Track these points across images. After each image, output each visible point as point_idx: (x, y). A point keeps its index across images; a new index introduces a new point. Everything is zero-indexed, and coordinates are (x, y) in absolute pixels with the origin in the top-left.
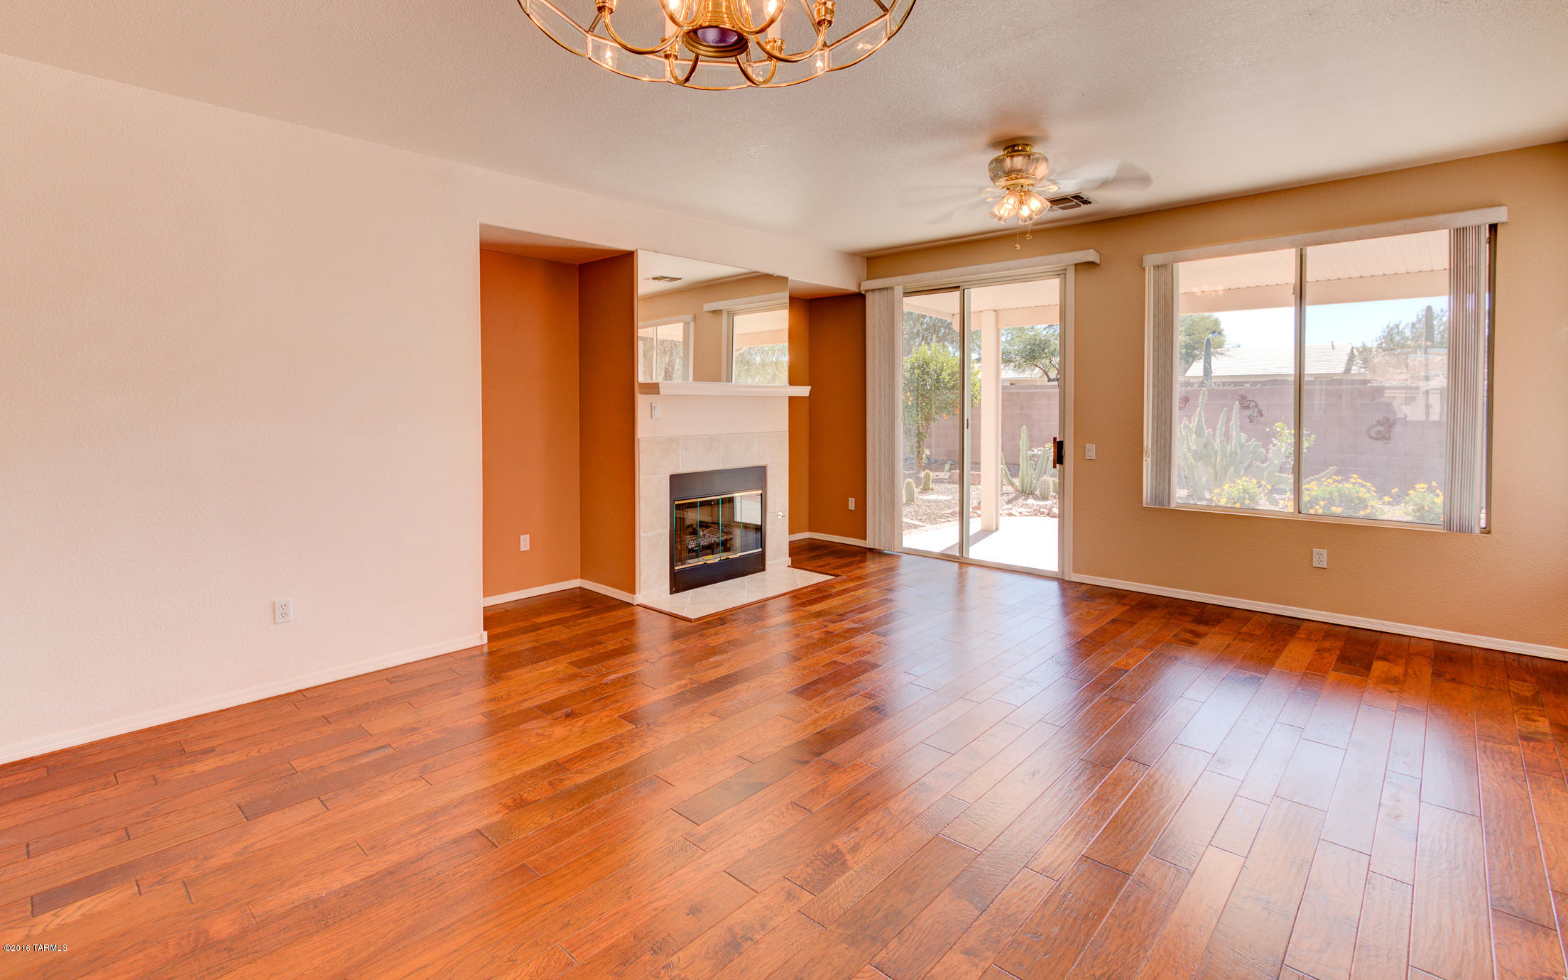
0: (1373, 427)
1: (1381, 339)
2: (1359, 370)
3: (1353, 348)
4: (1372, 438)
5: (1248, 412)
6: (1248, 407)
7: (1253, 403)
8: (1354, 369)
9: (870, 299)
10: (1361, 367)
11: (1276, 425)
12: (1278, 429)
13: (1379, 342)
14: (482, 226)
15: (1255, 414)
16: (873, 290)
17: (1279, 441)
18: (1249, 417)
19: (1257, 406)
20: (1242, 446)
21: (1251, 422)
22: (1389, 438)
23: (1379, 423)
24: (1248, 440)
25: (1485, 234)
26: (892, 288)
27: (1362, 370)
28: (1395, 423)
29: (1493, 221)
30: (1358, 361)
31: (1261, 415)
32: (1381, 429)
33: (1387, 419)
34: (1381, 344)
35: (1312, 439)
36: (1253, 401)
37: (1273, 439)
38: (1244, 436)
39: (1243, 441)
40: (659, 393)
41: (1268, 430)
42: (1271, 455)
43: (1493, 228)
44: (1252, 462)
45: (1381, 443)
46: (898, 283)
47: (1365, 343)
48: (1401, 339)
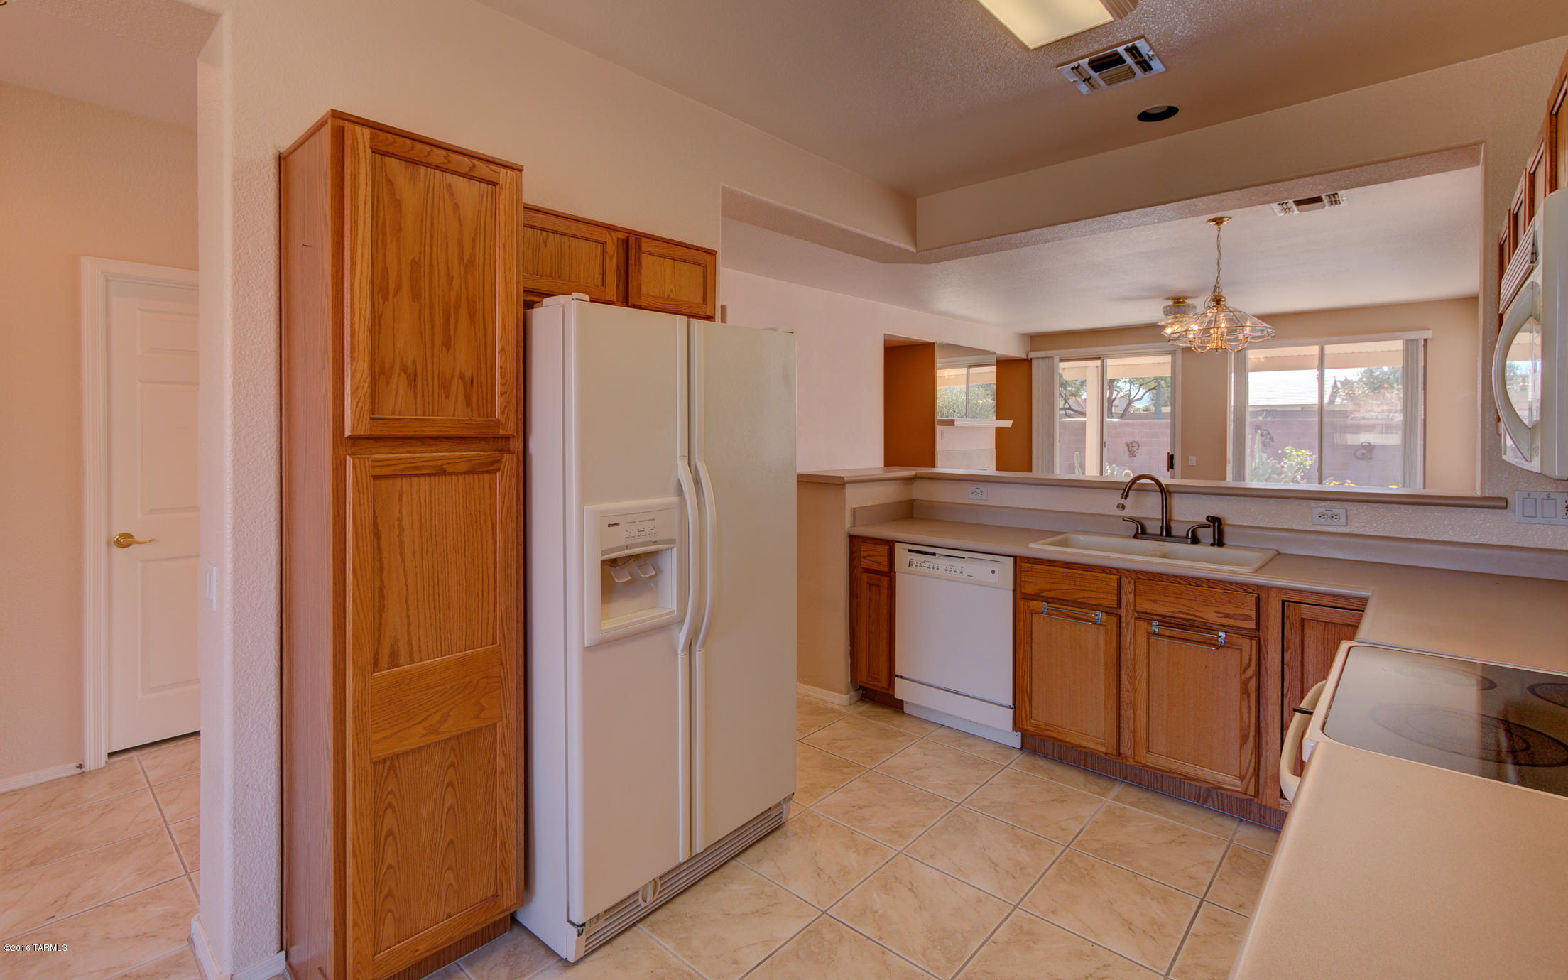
0: (1359, 450)
1: (1362, 374)
2: (1342, 402)
3: (1335, 382)
4: (1359, 459)
5: (1263, 439)
6: (1262, 435)
7: (1266, 432)
8: (1338, 401)
9: (1034, 364)
10: (1343, 399)
11: (1287, 448)
12: (1288, 451)
13: (1360, 376)
14: (885, 335)
15: (1268, 440)
16: (1038, 358)
17: (1289, 460)
18: (1263, 443)
19: (1269, 434)
20: (1263, 463)
21: (1265, 446)
22: (1371, 459)
23: (1363, 447)
25: (1422, 343)
26: (1052, 357)
27: (1345, 401)
28: (1376, 447)
29: (1425, 338)
30: (1341, 393)
31: (1273, 441)
32: (1365, 451)
33: (1369, 444)
34: (1362, 378)
35: (1314, 459)
36: (1266, 430)
37: (1284, 459)
38: (1264, 456)
39: (1264, 460)
40: (954, 425)
41: (1280, 452)
42: (1286, 470)
43: (1426, 340)
44: (1270, 475)
45: (1364, 462)
46: (1056, 354)
47: (1348, 378)
48: (1380, 374)
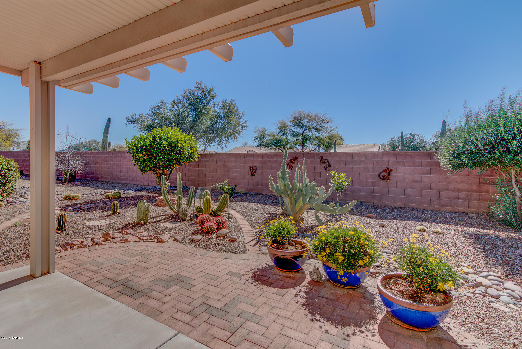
0: (381, 173)
4: (380, 178)
5: (324, 165)
6: (323, 163)
15: (327, 166)
18: (325, 167)
19: (328, 162)
21: (325, 170)
22: (389, 179)
23: (384, 171)
24: (310, 182)
28: (391, 171)
31: (330, 167)
32: (385, 174)
33: (388, 169)
36: (326, 159)
45: (385, 181)
